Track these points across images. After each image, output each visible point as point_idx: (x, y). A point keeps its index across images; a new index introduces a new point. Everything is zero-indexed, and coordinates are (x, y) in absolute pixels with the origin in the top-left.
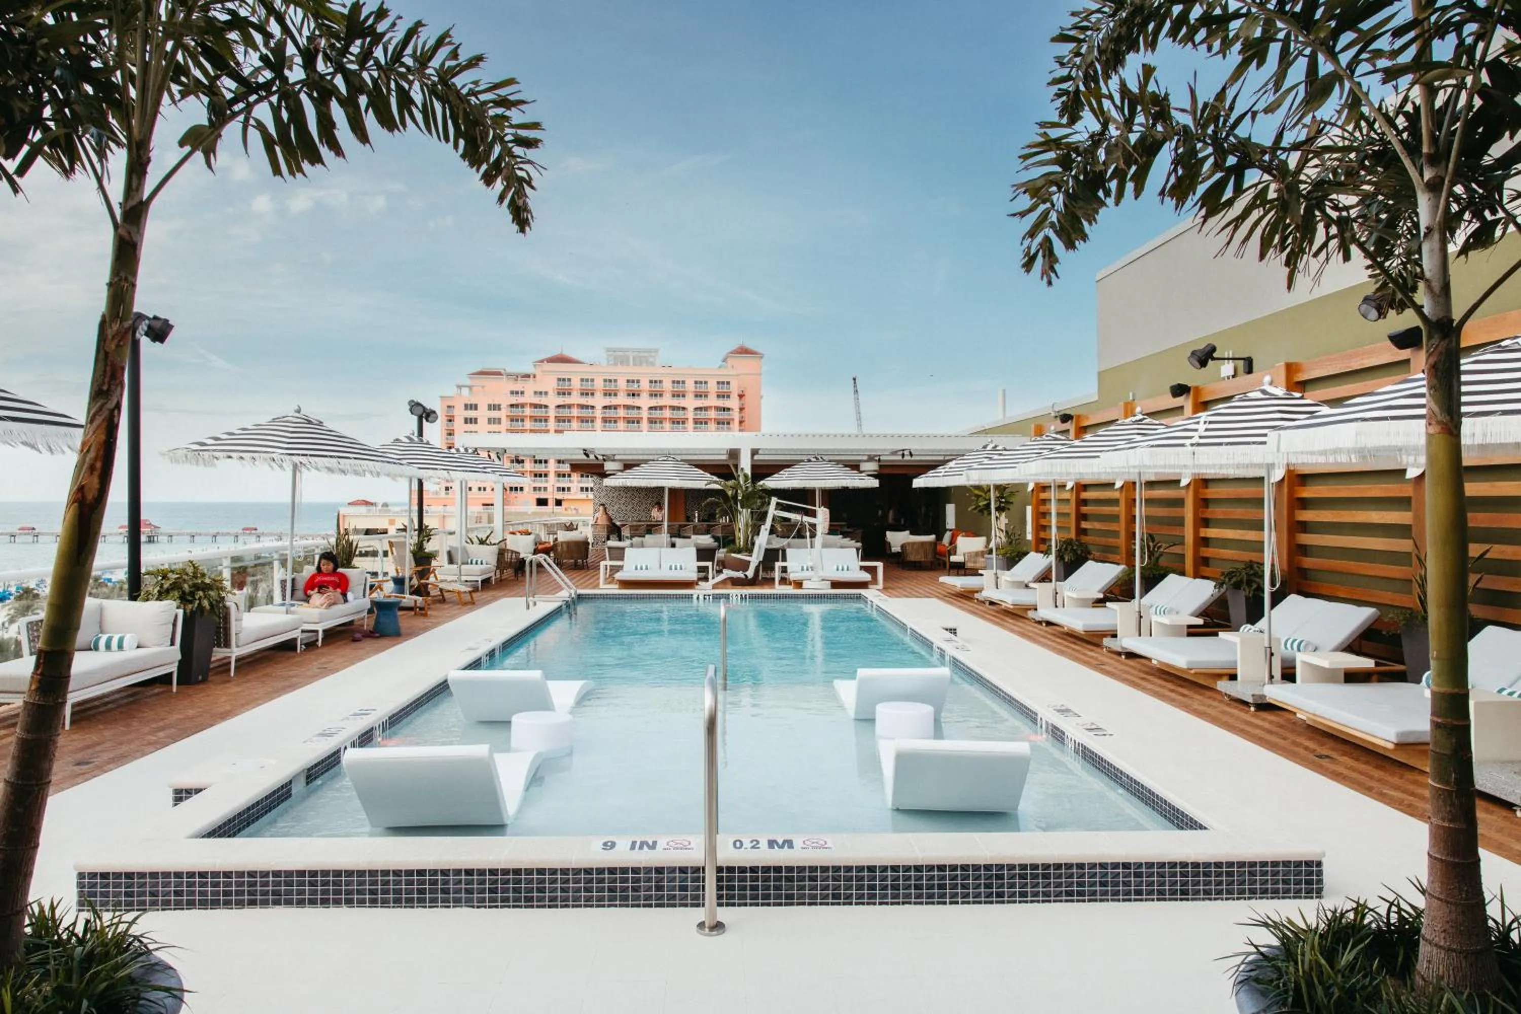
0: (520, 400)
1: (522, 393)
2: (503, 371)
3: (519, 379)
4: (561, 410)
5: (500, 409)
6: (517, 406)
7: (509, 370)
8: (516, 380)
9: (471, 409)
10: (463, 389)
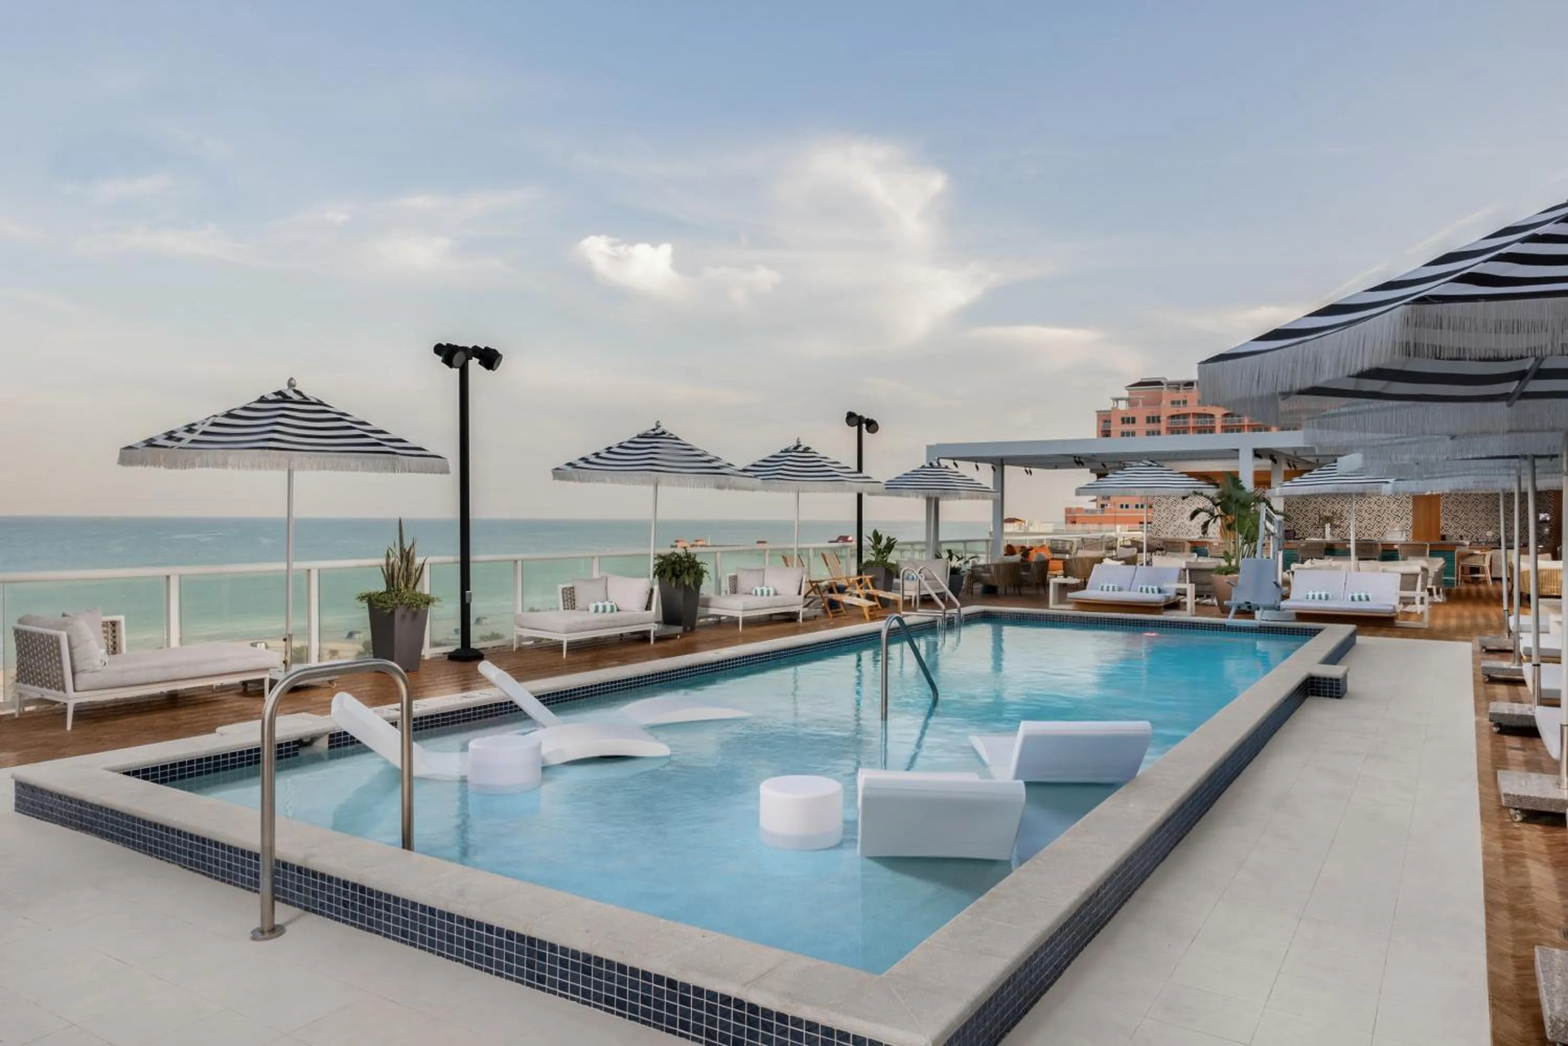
0: (1183, 410)
1: (1185, 402)
2: (1162, 381)
3: (1182, 387)
4: (1229, 419)
5: (1159, 421)
6: (1178, 416)
7: (1170, 379)
8: (1178, 389)
9: (1128, 422)
10: (1120, 402)
